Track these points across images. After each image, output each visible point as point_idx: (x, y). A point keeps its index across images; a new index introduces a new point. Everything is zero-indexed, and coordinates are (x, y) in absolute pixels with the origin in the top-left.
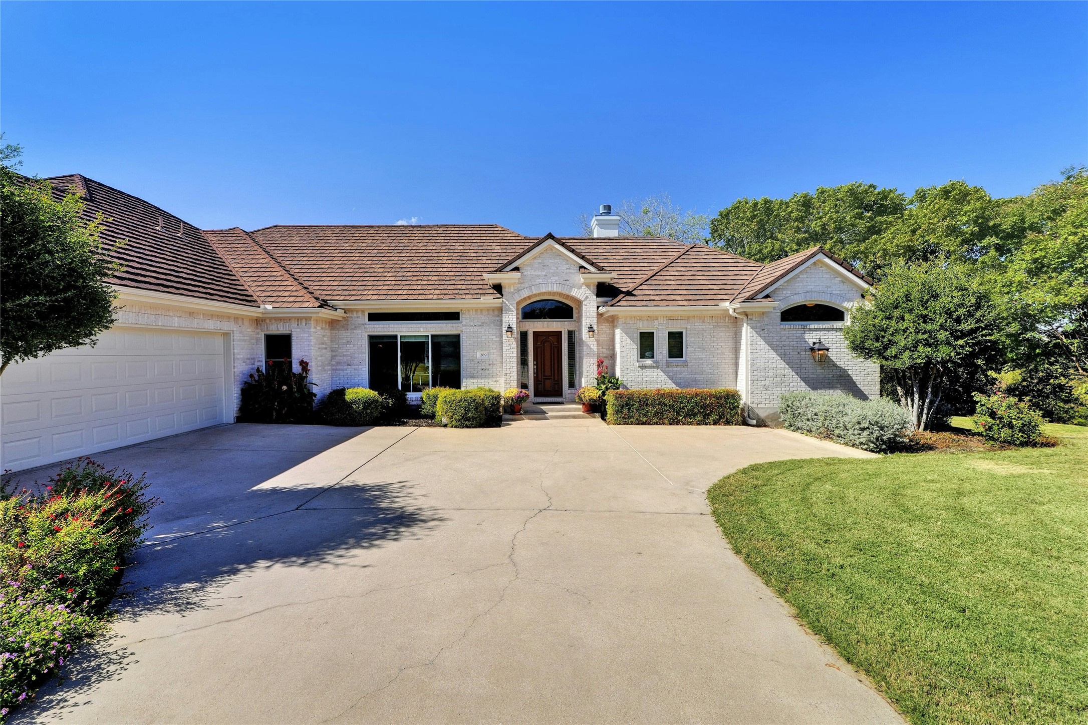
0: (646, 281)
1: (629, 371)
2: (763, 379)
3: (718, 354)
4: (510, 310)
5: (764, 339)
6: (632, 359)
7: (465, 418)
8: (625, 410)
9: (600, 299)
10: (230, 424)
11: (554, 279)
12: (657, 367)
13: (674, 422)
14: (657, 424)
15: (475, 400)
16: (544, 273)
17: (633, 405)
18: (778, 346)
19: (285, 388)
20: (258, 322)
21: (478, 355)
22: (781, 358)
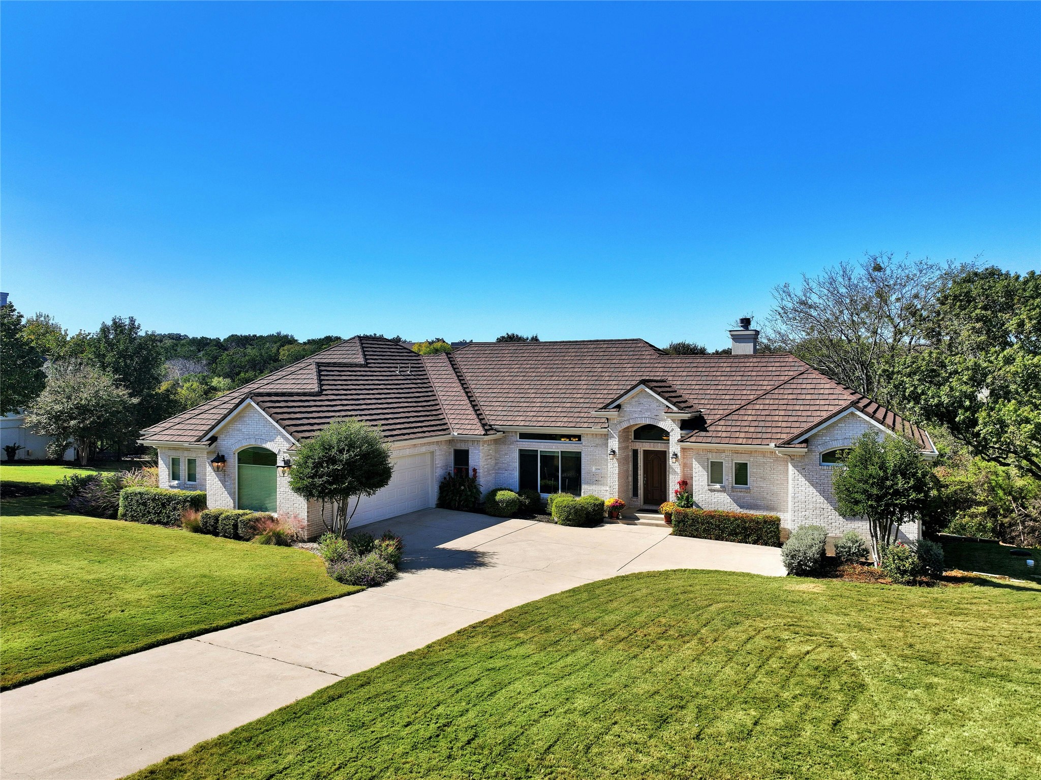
0: (726, 416)
1: (700, 493)
2: (803, 510)
3: (778, 484)
4: (613, 437)
5: (805, 476)
6: (703, 484)
7: (567, 519)
8: (681, 525)
9: (683, 432)
10: (432, 508)
11: (647, 414)
12: (724, 491)
13: (719, 538)
14: (705, 538)
15: (574, 507)
16: (639, 410)
17: (687, 522)
18: (817, 483)
19: (463, 488)
20: (451, 442)
21: (594, 469)
22: (820, 493)
